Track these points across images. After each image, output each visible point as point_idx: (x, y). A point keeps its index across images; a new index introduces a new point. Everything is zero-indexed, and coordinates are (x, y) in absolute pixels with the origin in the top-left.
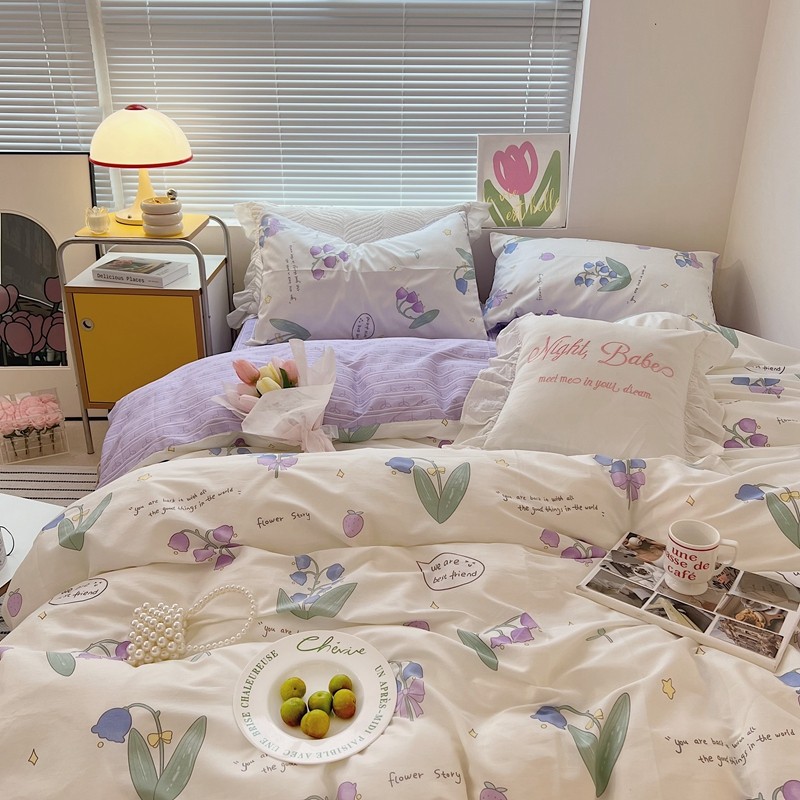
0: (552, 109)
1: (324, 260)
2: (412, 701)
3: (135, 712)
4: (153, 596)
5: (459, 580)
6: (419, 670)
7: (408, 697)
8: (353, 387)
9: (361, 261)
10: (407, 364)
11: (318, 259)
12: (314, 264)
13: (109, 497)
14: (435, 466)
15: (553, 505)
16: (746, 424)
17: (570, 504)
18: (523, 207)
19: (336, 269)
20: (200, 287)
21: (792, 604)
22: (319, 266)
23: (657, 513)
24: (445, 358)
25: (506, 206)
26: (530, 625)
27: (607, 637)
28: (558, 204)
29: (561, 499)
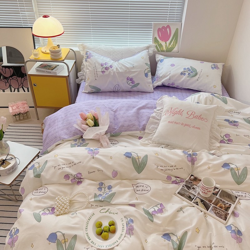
0: (176, 15)
1: (105, 68)
2: (130, 231)
3: (58, 234)
4: (61, 194)
5: (144, 192)
6: (132, 221)
7: (129, 229)
8: (114, 119)
9: (116, 68)
10: (130, 112)
11: (103, 67)
12: (102, 69)
13: (46, 162)
14: (138, 156)
15: (171, 168)
16: (227, 136)
17: (175, 168)
18: (166, 46)
19: (109, 71)
20: (68, 75)
21: (233, 202)
22: (104, 70)
23: (199, 169)
24: (141, 109)
25: (161, 46)
26: (163, 207)
27: (183, 211)
28: (177, 45)
29: (173, 166)
